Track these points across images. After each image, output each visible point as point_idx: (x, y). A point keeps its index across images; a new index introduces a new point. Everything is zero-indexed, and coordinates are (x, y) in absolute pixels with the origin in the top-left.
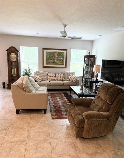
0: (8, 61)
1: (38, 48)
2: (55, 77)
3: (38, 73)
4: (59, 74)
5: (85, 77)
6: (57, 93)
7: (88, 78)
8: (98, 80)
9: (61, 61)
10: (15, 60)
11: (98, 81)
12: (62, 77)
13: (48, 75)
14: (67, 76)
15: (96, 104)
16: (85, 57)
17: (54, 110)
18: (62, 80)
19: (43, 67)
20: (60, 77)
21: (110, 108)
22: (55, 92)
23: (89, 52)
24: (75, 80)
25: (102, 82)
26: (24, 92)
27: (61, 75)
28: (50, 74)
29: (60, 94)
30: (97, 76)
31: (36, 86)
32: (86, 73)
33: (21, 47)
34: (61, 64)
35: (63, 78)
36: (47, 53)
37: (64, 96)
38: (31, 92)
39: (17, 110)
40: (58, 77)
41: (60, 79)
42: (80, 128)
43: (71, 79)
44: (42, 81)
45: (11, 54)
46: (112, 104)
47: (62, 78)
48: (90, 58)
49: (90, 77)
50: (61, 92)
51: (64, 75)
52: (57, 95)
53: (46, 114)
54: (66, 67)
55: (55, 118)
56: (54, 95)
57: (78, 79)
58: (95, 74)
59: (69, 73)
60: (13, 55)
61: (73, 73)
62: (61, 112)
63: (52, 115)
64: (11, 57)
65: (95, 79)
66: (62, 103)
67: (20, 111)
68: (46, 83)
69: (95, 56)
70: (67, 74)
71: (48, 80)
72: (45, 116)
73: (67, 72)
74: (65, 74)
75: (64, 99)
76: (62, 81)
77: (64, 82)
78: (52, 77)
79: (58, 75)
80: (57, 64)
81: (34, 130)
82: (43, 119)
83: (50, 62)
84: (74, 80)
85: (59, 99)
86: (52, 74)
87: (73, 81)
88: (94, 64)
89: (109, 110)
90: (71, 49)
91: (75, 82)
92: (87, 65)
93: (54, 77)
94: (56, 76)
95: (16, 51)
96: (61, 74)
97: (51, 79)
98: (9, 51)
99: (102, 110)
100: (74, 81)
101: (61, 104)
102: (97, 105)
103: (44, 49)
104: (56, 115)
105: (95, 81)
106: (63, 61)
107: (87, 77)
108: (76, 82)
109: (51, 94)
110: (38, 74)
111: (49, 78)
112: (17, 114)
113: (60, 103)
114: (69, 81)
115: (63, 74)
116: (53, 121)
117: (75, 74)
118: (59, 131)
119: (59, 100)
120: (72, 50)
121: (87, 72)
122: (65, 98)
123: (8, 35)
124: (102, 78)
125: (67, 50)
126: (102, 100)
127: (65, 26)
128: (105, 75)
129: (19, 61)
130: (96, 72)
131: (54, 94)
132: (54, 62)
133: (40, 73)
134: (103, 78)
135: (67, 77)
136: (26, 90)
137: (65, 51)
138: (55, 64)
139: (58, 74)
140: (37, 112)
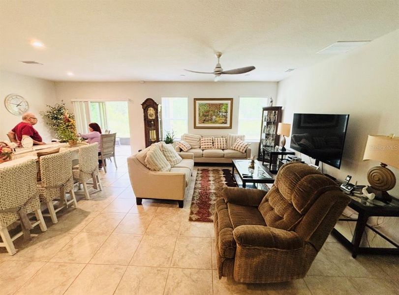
0: (145, 120)
1: (187, 98)
2: (212, 144)
3: (186, 136)
4: (219, 139)
5: (264, 144)
6: (213, 170)
7: (269, 146)
8: (285, 150)
9: (222, 117)
10: (154, 117)
11: (287, 151)
12: (223, 144)
13: (201, 140)
14: (231, 141)
15: (271, 204)
16: (265, 109)
17: (198, 201)
18: (222, 148)
19: (195, 128)
20: (219, 143)
21: (299, 223)
22: (210, 168)
23: (272, 102)
24: (245, 149)
25: (293, 154)
26: (148, 170)
27: (222, 141)
28: (203, 139)
29: (217, 171)
30: (284, 143)
31: (174, 160)
32: (266, 137)
33: (163, 99)
34: (223, 123)
35: (225, 146)
36: (201, 105)
37: (223, 175)
38: (159, 171)
39: (137, 198)
40: (216, 143)
41: (219, 146)
42: (227, 259)
43: (238, 148)
44: (191, 149)
45: (149, 109)
46: (304, 215)
47: (222, 146)
48: (274, 112)
49: (273, 144)
50: (220, 168)
51: (226, 140)
52: (212, 173)
53: (183, 209)
54: (230, 127)
55: (194, 219)
56: (207, 173)
57: (249, 148)
58: (282, 139)
59: (236, 137)
60: (151, 111)
61: (242, 138)
62: (209, 207)
63: (192, 213)
64: (149, 114)
65: (281, 148)
66: (215, 189)
67: (143, 200)
68: (193, 154)
69: (281, 107)
70: (231, 139)
71: (200, 148)
72: (179, 212)
73: (232, 135)
74: (228, 139)
75: (222, 181)
76: (223, 150)
77: (226, 151)
78: (207, 144)
79: (216, 141)
80: (216, 122)
81: (151, 241)
82: (174, 219)
83: (205, 120)
84: (242, 148)
85: (213, 181)
86: (206, 139)
87: (241, 150)
88: (281, 122)
89: (295, 227)
90: (239, 97)
91: (244, 152)
92: (269, 123)
93: (209, 144)
94: (214, 141)
95: (155, 105)
96: (222, 139)
97: (205, 146)
98: (145, 105)
99: (279, 221)
100: (243, 150)
101: (212, 191)
102: (272, 209)
103: (196, 99)
104: (198, 213)
105: (281, 151)
106: (226, 117)
107: (268, 144)
108: (246, 152)
109: (202, 170)
110: (185, 139)
111: (202, 144)
112: (137, 204)
113: (213, 188)
114: (235, 150)
115: (224, 139)
116: (189, 224)
117: (245, 138)
118: (193, 250)
119: (211, 182)
120: (241, 99)
121: (268, 135)
122: (224, 179)
123: (145, 82)
124: (295, 145)
125: (232, 99)
126: (282, 198)
127: (219, 56)
128: (301, 141)
129: (159, 119)
130: (282, 136)
131: (208, 171)
132: (212, 119)
133: (189, 137)
134: (297, 146)
135: (230, 144)
136: (150, 167)
137: (230, 101)
138: (214, 123)
139: (216, 139)
140: (169, 204)
